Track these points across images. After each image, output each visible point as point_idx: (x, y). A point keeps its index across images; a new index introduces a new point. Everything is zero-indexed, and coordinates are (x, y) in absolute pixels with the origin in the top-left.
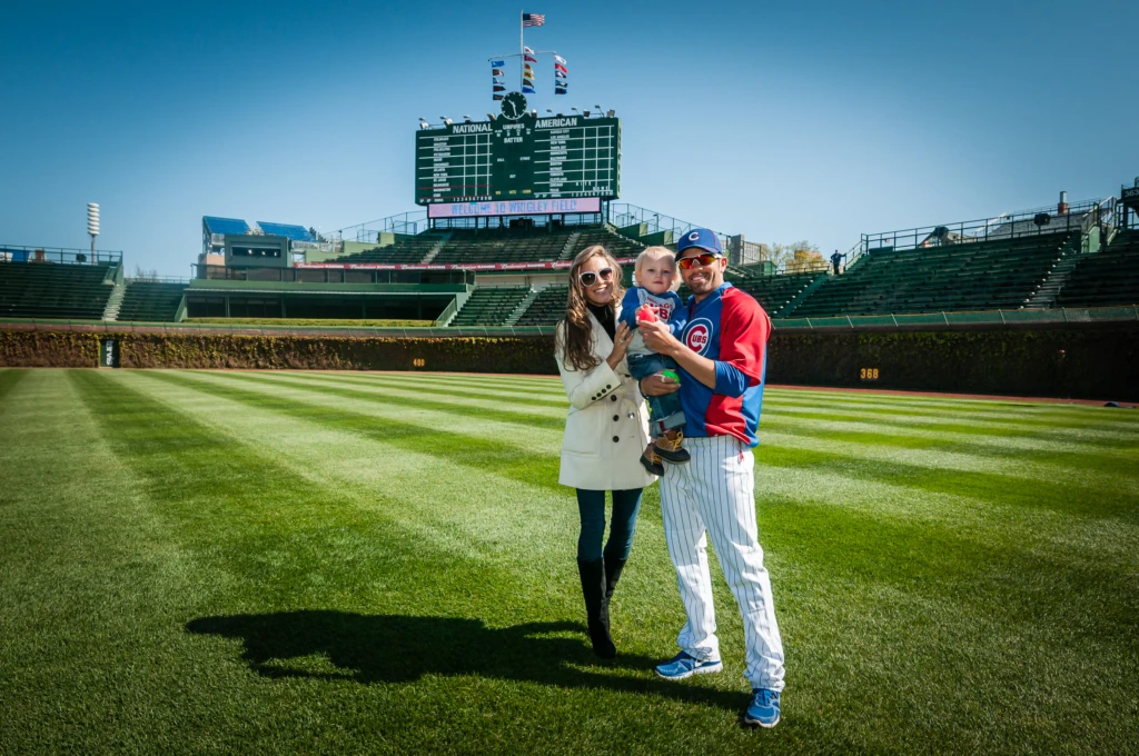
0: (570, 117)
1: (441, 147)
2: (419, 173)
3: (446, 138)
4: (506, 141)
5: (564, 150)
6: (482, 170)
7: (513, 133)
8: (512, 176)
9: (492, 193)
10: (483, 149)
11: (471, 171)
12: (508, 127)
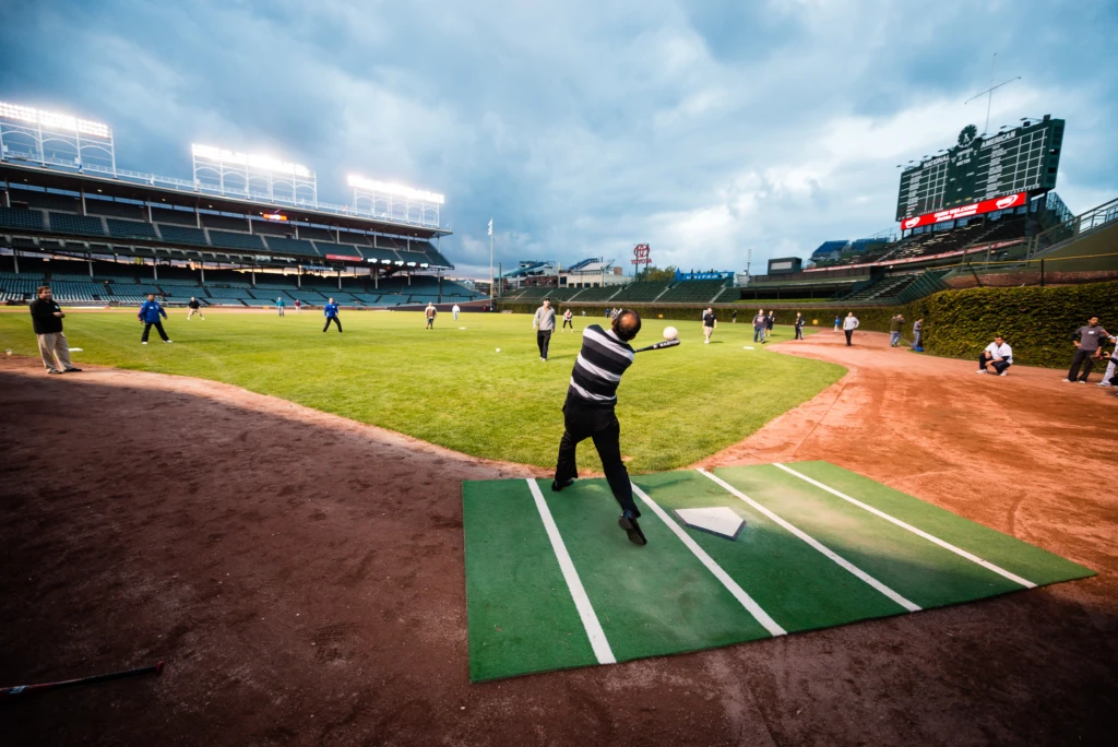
0: (1010, 132)
1: (916, 178)
2: (900, 201)
3: (920, 172)
4: (959, 164)
5: (1000, 168)
6: (939, 190)
7: (964, 157)
8: (959, 190)
9: (944, 205)
10: (941, 175)
11: (931, 192)
12: (961, 154)
